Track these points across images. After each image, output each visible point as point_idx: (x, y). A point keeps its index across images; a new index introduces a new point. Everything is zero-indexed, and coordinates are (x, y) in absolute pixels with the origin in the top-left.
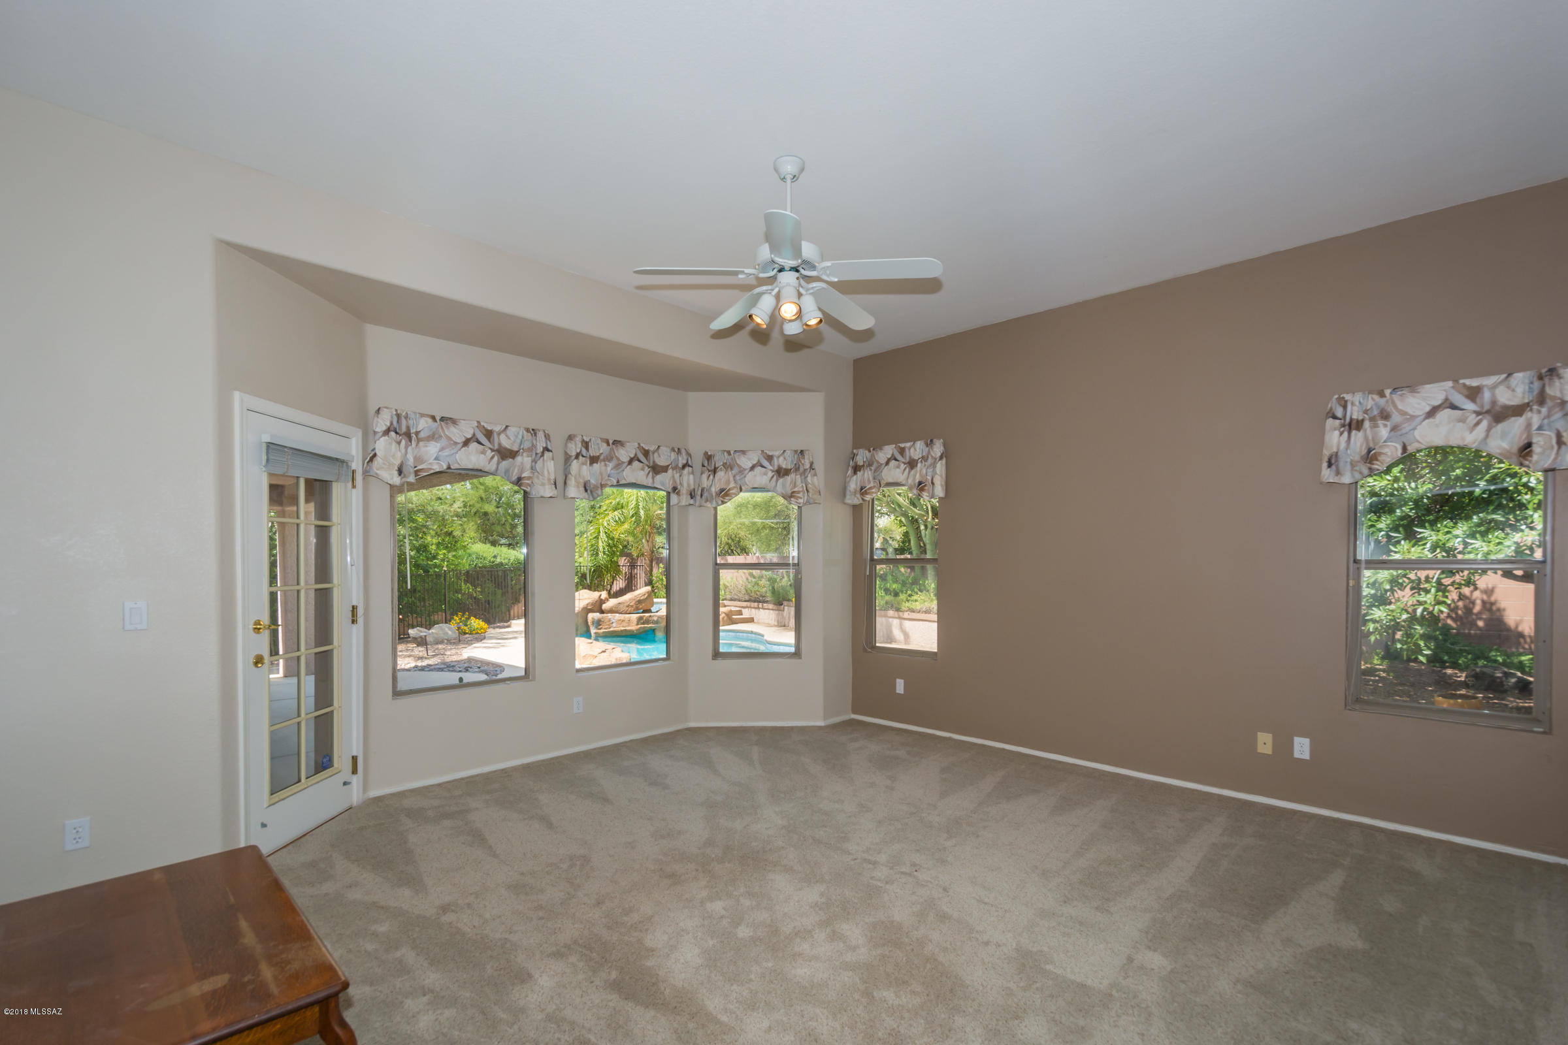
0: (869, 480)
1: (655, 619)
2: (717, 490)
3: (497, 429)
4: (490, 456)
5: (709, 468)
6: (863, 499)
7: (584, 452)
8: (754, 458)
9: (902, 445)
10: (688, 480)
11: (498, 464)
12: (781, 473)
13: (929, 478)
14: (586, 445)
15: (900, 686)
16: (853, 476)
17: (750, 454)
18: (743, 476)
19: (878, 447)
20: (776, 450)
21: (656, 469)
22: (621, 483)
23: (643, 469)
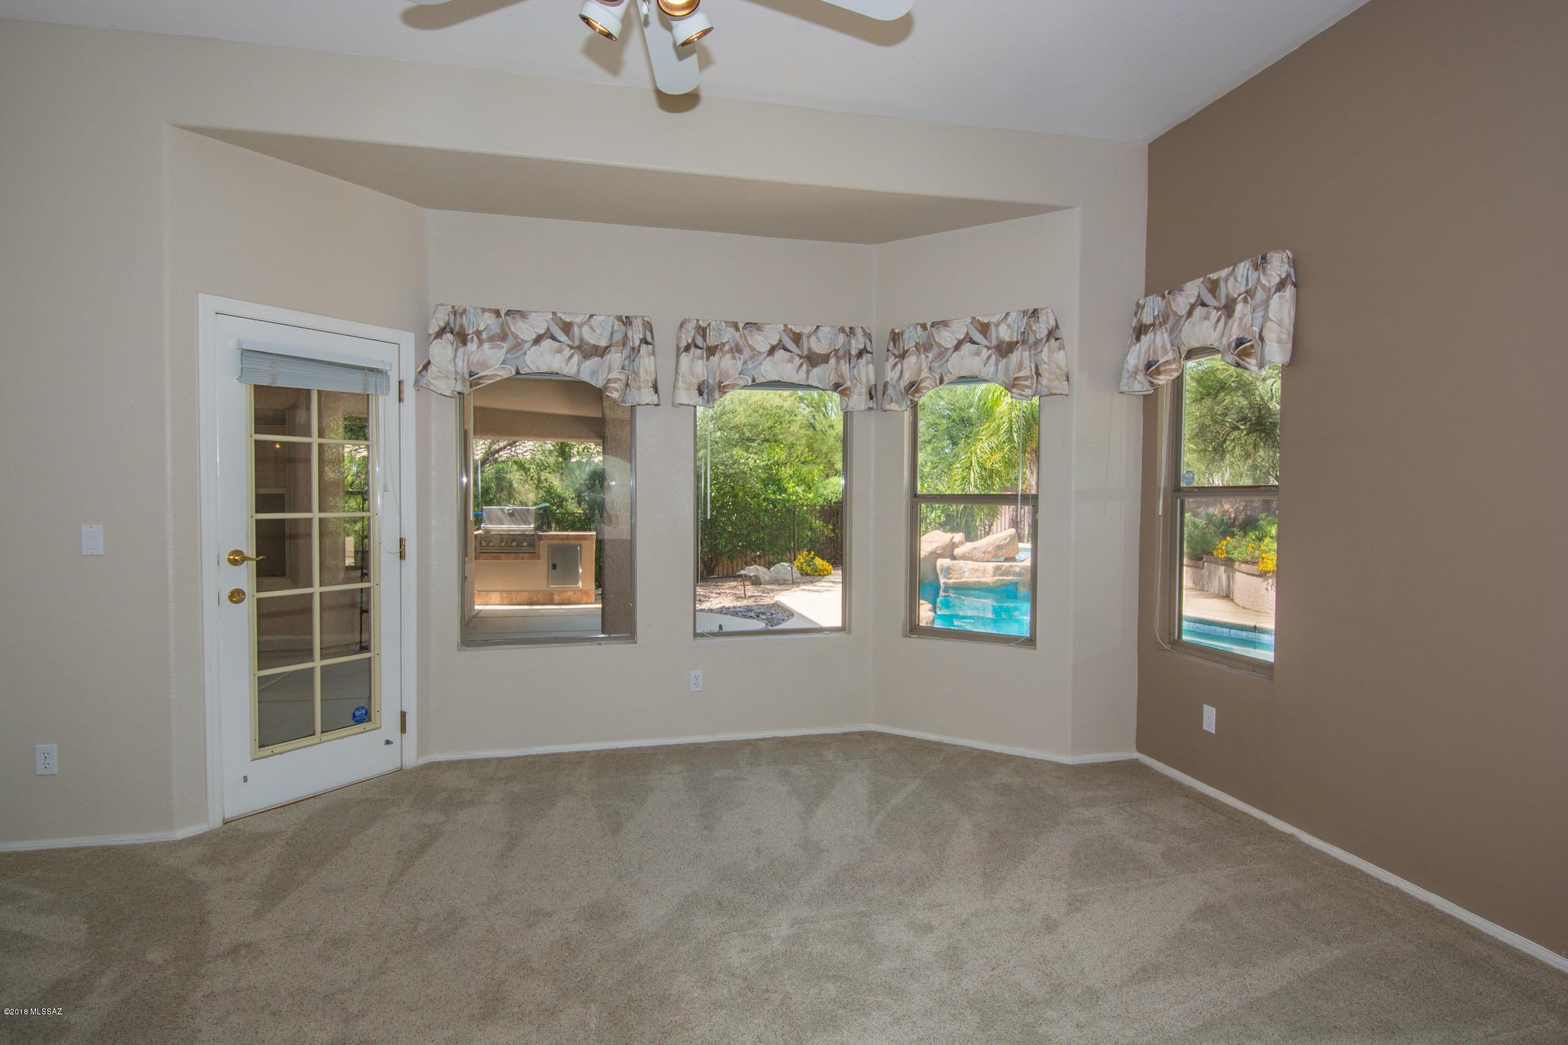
0: (1163, 347)
1: (1017, 570)
2: (906, 384)
3: (578, 320)
4: (569, 355)
5: (896, 353)
6: (1151, 383)
7: (699, 341)
8: (959, 330)
9: (1214, 276)
10: (867, 371)
11: (579, 365)
12: (1004, 349)
13: (1256, 329)
14: (702, 331)
15: (1209, 718)
16: (1135, 344)
17: (955, 325)
18: (945, 359)
19: (1176, 287)
20: (994, 315)
21: (813, 360)
22: (757, 381)
23: (791, 361)
